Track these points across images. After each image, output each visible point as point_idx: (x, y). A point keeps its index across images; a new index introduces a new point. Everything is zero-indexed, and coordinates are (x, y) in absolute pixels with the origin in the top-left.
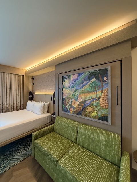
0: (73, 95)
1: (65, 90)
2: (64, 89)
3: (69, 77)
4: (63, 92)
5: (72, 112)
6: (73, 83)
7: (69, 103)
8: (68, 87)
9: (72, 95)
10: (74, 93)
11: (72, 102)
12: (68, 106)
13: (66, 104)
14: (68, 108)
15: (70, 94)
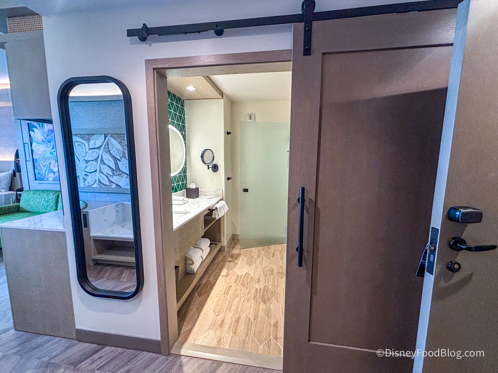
0: (50, 153)
1: (36, 146)
2: (34, 144)
3: (41, 126)
4: (32, 150)
5: (51, 179)
6: (48, 135)
7: (45, 166)
8: (40, 142)
9: (48, 154)
10: (51, 151)
11: (50, 164)
12: (44, 170)
13: (40, 167)
14: (45, 174)
15: (45, 151)
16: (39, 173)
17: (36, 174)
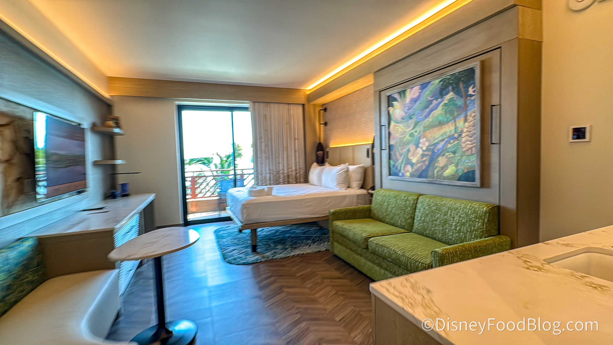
16: (394, 166)
17: (391, 167)
